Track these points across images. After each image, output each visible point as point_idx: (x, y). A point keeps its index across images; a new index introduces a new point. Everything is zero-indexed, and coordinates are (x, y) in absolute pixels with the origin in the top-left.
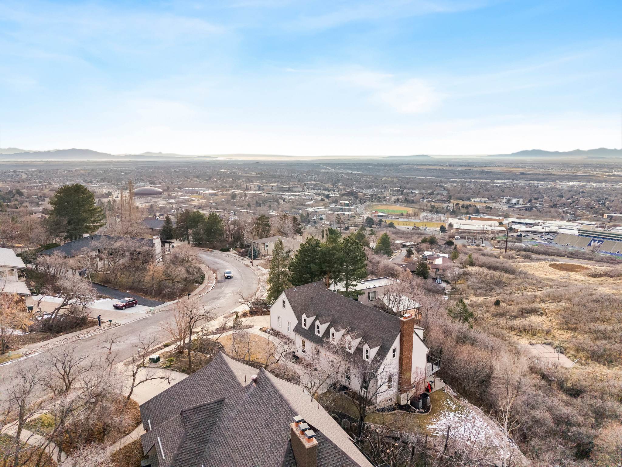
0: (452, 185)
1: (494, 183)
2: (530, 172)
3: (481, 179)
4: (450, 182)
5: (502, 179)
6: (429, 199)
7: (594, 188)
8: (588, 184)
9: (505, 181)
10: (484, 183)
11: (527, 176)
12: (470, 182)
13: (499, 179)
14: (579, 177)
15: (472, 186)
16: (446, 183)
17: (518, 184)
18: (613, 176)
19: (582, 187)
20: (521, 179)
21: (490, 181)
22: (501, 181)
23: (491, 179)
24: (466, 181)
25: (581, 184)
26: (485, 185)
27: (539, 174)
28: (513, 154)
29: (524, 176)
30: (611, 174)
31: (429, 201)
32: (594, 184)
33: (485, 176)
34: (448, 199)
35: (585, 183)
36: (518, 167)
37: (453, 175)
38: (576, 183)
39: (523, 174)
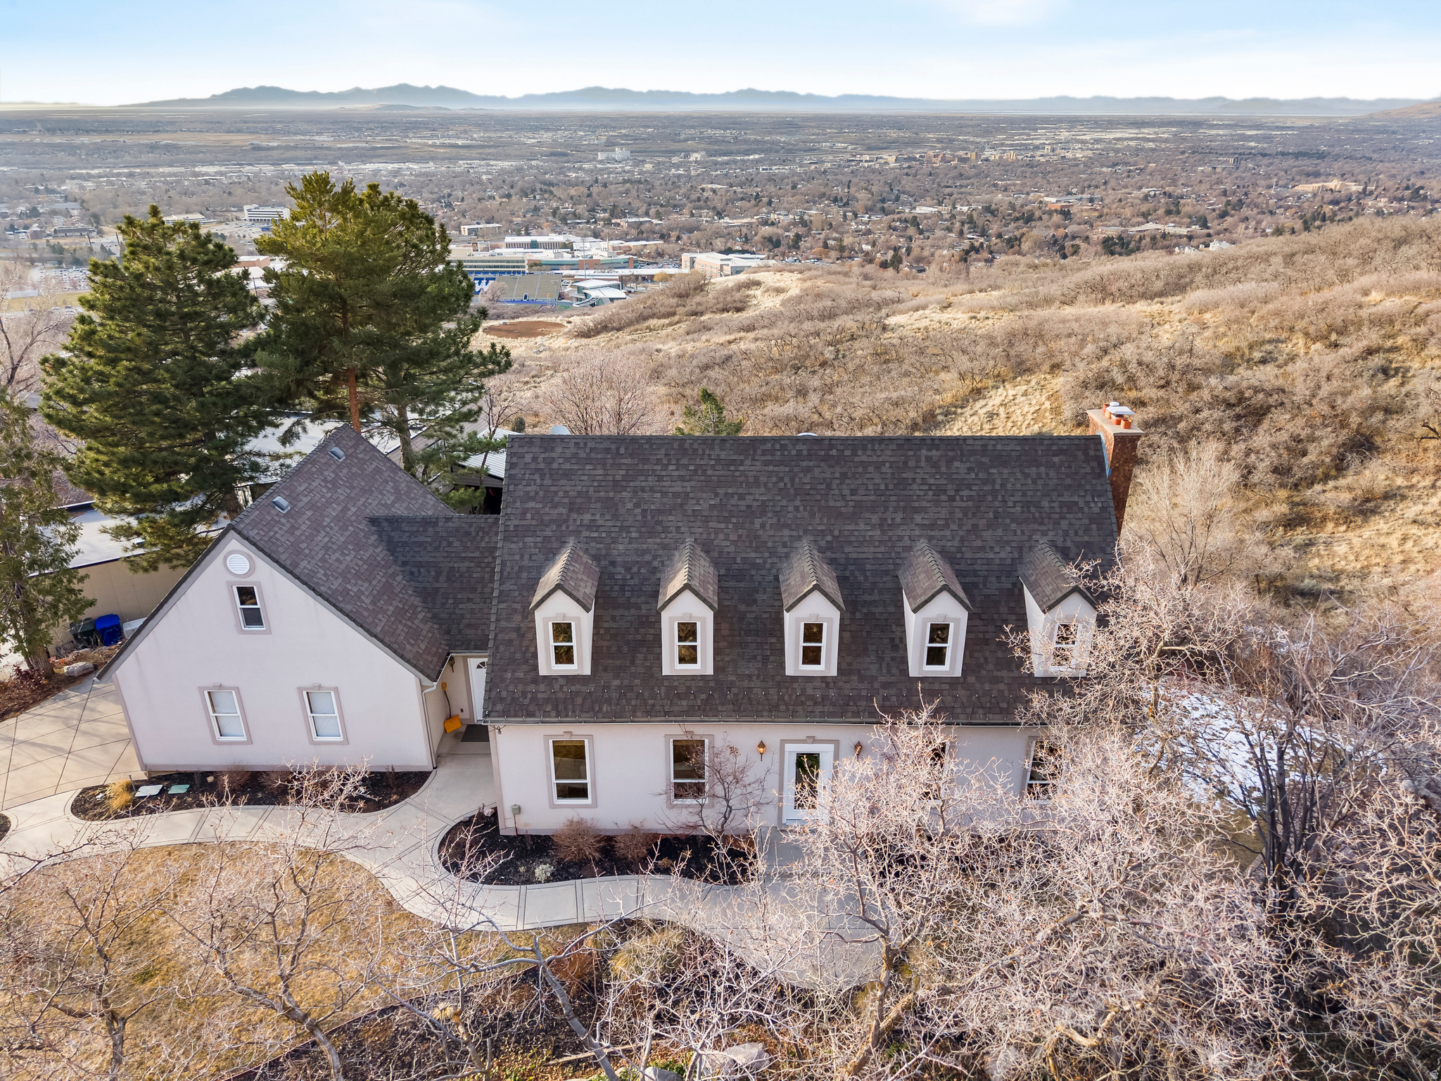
0: (82, 188)
1: (196, 175)
2: (275, 144)
3: (157, 166)
4: (73, 179)
5: (212, 164)
6: (35, 227)
7: (416, 176)
8: (402, 165)
9: (223, 169)
10: (170, 175)
11: (270, 153)
12: (131, 175)
13: (204, 163)
14: (380, 152)
15: (143, 185)
16: (62, 182)
17: (256, 175)
18: (443, 146)
19: (396, 173)
20: (258, 161)
21: (182, 169)
22: (212, 169)
23: (183, 163)
24: (119, 175)
25: (390, 167)
26: (178, 182)
27: (295, 148)
28: (215, 99)
29: (263, 153)
30: (438, 142)
31: (36, 235)
32: (415, 167)
33: (167, 157)
34: (90, 223)
35: (396, 166)
36: (239, 131)
37: (72, 159)
38: (381, 166)
39: (257, 148)
